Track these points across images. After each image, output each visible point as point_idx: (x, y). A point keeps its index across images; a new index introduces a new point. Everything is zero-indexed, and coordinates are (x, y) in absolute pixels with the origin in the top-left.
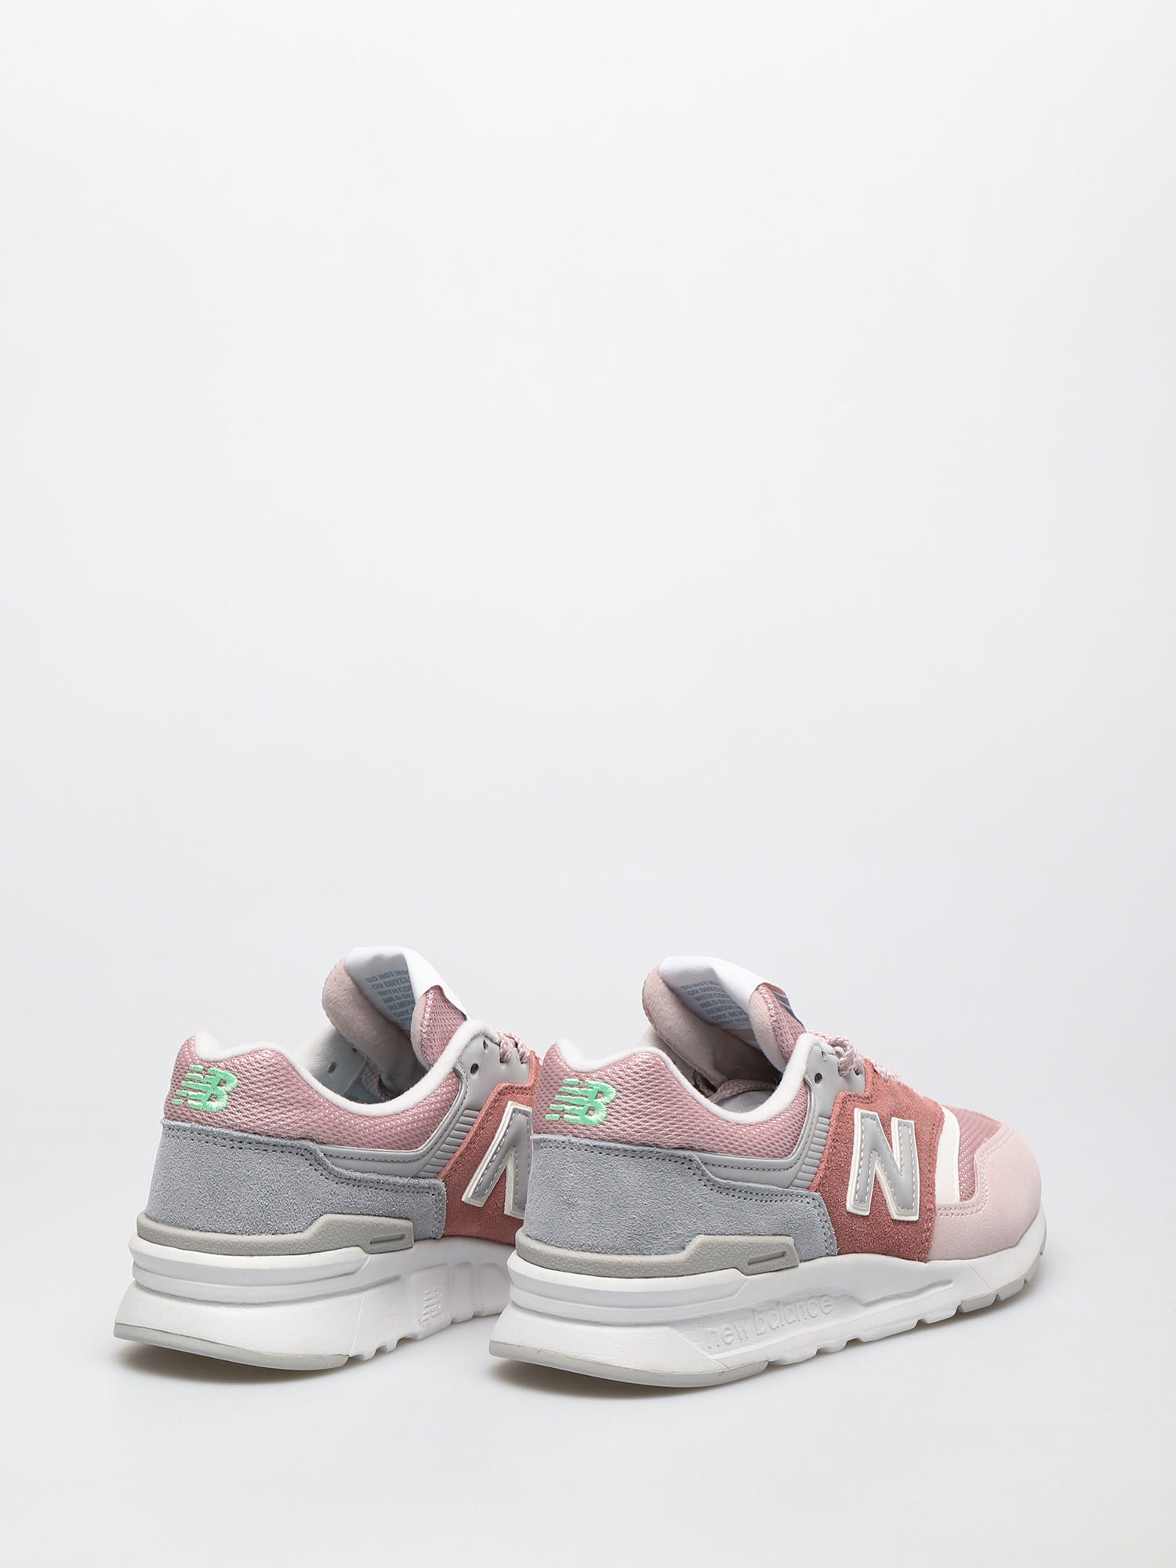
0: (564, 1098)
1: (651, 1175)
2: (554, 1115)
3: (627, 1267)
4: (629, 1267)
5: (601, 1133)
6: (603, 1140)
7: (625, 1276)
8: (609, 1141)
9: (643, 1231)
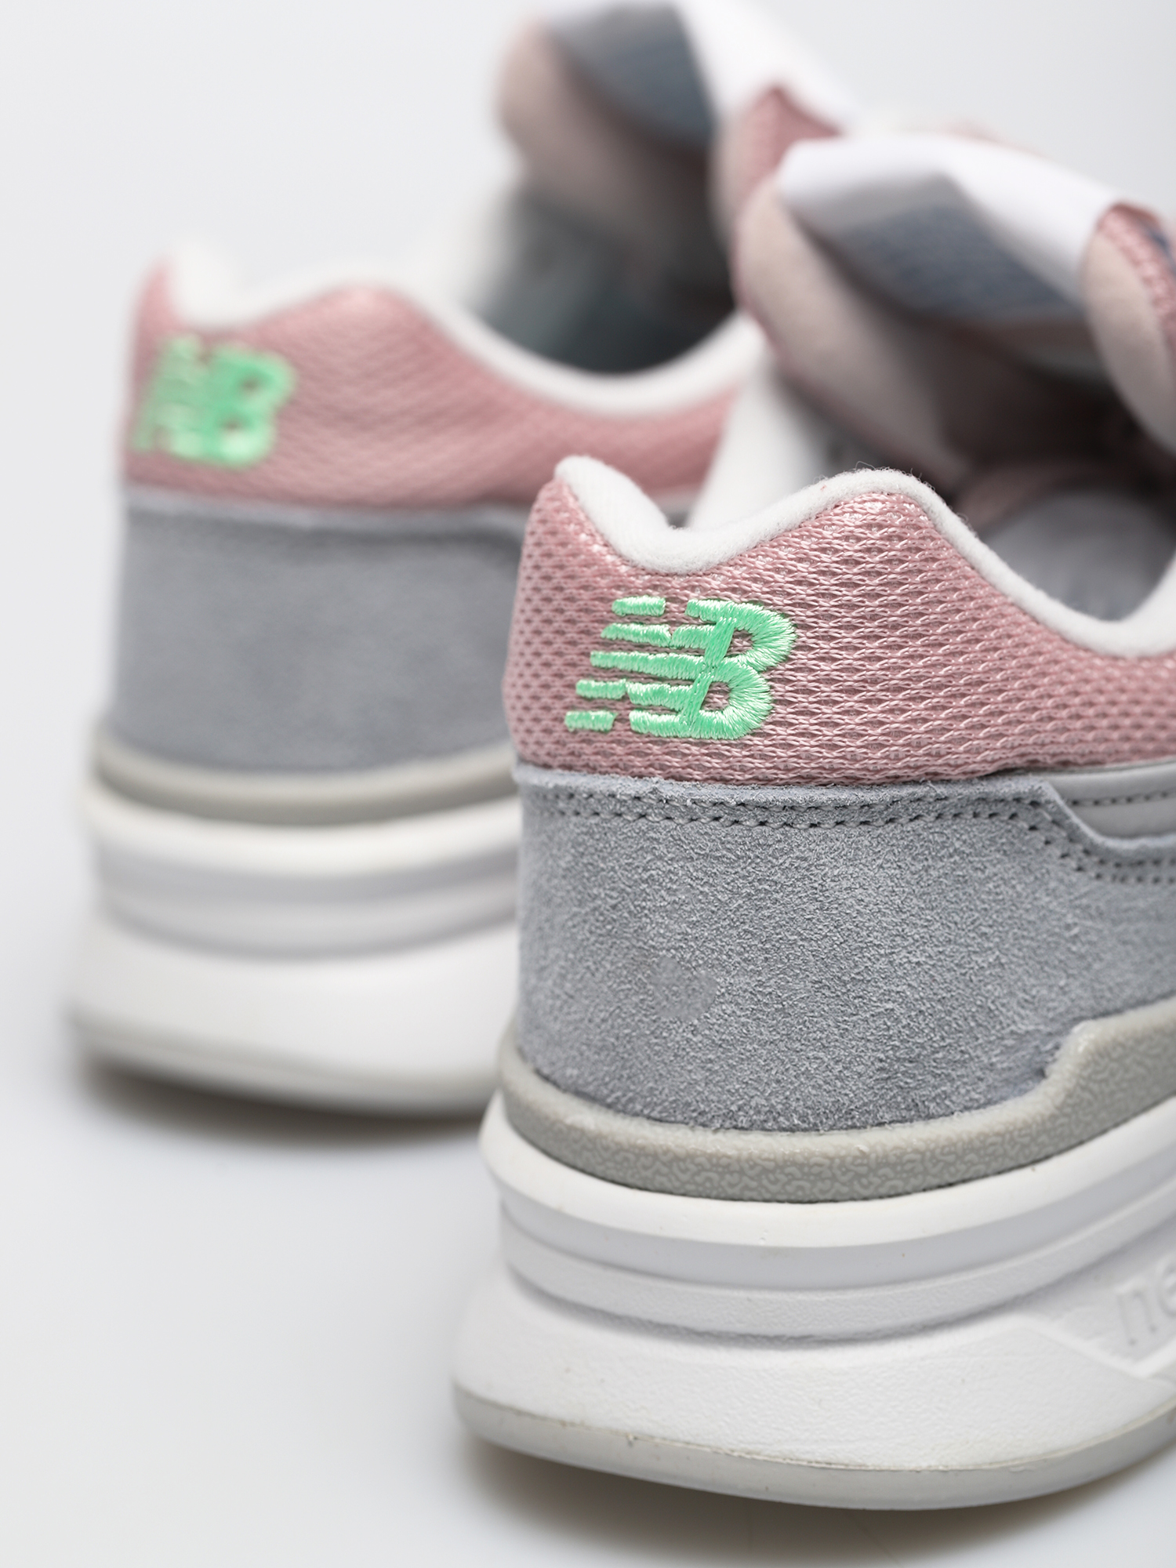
0: (620, 659)
1: (926, 869)
2: (593, 714)
3: (887, 1164)
4: (893, 1166)
5: (757, 762)
6: (766, 782)
7: (883, 1191)
8: (787, 784)
9: (922, 1046)
